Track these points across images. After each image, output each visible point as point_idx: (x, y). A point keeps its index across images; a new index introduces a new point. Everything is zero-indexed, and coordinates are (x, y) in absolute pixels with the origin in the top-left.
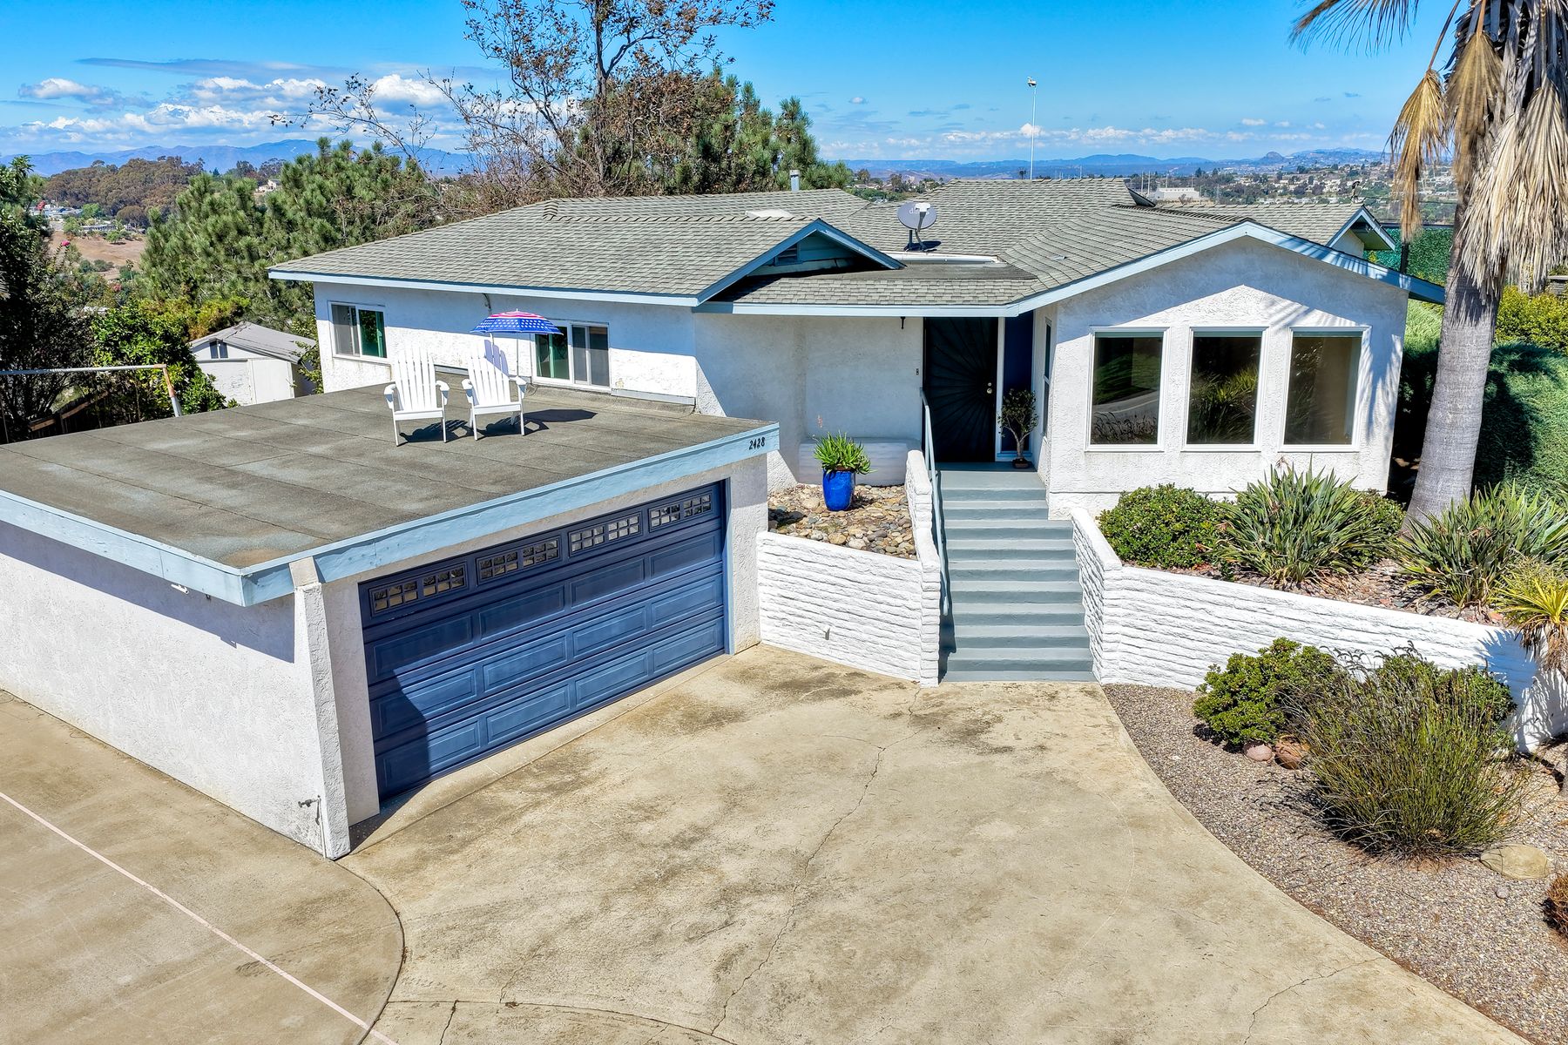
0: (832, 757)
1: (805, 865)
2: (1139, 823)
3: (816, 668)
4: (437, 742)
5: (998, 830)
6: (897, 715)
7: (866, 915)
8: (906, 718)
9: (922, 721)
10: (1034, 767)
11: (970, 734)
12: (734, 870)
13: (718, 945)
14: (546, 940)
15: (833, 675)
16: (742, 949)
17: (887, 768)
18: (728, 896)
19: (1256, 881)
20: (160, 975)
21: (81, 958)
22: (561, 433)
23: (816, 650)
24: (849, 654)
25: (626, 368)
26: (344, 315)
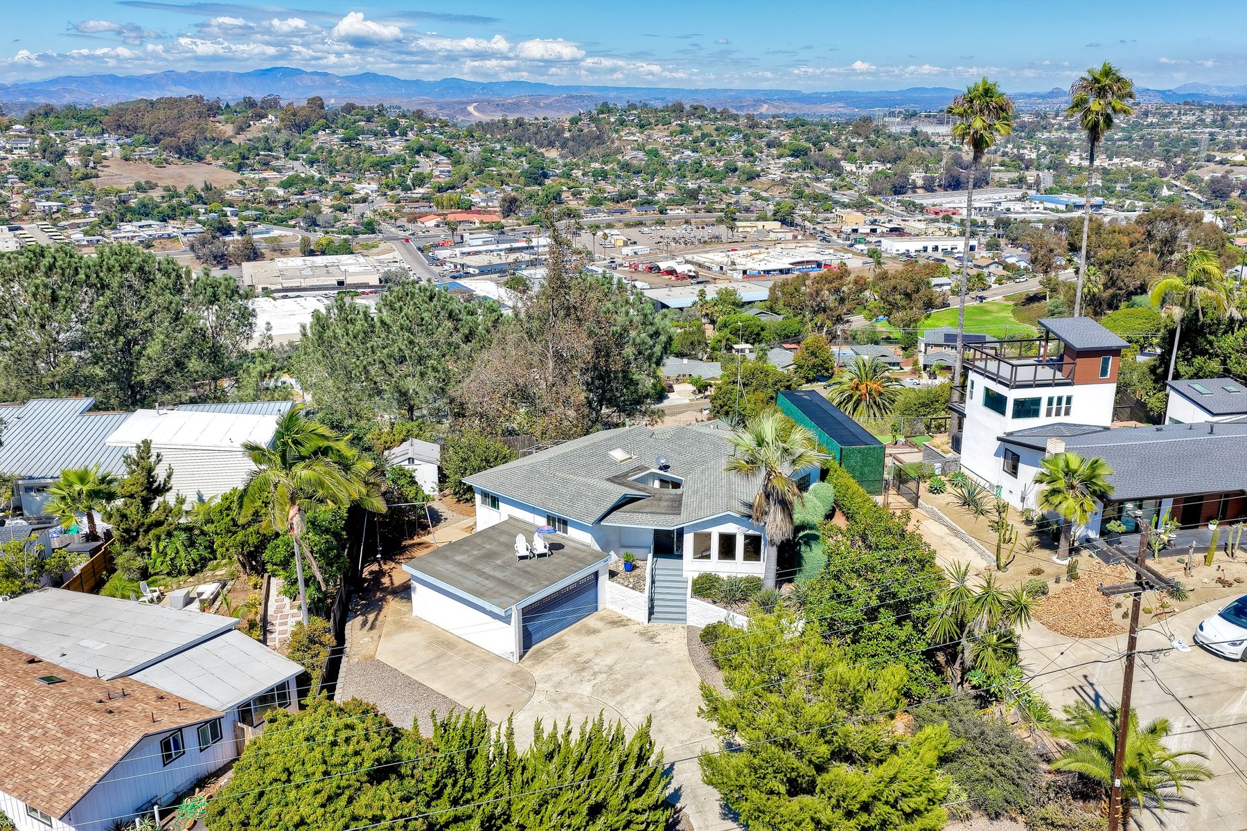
0: (619, 644)
1: (611, 668)
2: (679, 661)
3: (619, 618)
4: (534, 638)
5: (650, 662)
7: (621, 678)
8: (638, 633)
9: (642, 634)
10: (662, 647)
11: (652, 638)
12: (596, 669)
13: (593, 682)
14: (561, 681)
15: (623, 620)
16: (597, 684)
17: (631, 647)
18: (595, 674)
20: (493, 685)
21: (476, 681)
22: (558, 556)
23: (620, 612)
24: (626, 614)
25: (573, 532)
26: (485, 495)
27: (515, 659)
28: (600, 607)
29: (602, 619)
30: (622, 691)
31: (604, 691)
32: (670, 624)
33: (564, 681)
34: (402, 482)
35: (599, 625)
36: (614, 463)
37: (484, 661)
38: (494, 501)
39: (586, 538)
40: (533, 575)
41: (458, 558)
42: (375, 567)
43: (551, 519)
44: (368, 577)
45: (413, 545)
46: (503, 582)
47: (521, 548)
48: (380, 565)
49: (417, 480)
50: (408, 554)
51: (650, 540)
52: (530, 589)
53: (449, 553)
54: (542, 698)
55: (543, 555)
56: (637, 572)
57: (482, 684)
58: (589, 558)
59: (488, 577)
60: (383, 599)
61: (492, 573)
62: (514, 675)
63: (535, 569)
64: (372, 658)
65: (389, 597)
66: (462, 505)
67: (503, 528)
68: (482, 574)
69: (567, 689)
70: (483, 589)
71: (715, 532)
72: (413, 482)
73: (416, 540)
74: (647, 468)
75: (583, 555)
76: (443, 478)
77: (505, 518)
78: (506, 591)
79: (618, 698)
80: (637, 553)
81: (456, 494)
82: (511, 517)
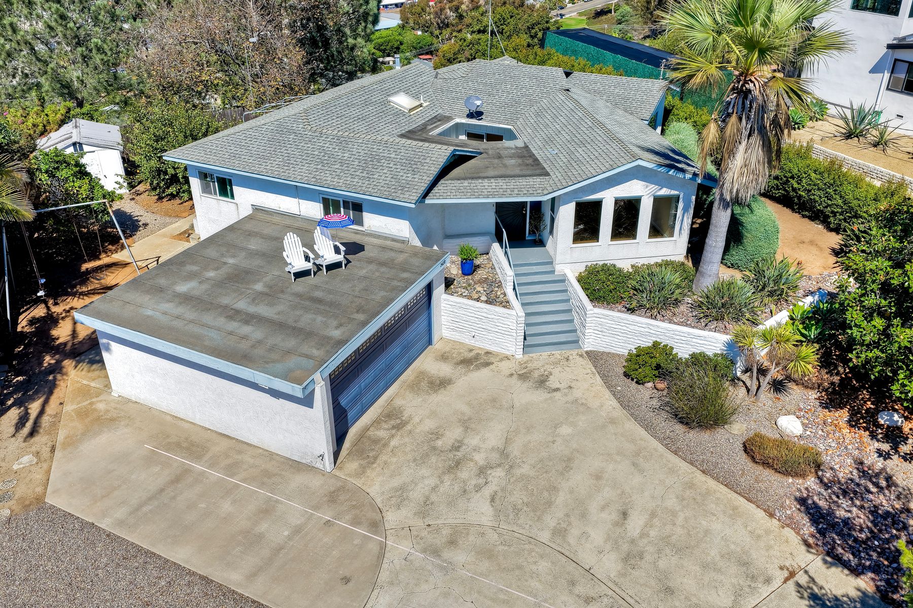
0: (494, 400)
1: (503, 453)
2: (613, 421)
3: (471, 350)
4: (350, 415)
5: (565, 430)
6: (512, 375)
7: (532, 473)
8: (515, 376)
9: (523, 377)
10: (570, 398)
11: (542, 382)
12: (479, 459)
13: (487, 492)
14: (428, 498)
15: (478, 354)
16: (496, 492)
17: (517, 404)
18: (482, 471)
19: (655, 443)
20: (297, 530)
21: (263, 527)
22: (359, 266)
23: (468, 341)
24: (483, 344)
25: (372, 222)
26: (204, 176)
27: (328, 464)
28: (435, 337)
29: (444, 357)
30: (549, 504)
31: (517, 510)
32: (557, 353)
33: (434, 498)
34: (64, 173)
35: (444, 370)
36: (399, 113)
37: (267, 474)
38: (225, 186)
39: (401, 228)
40: (331, 304)
41: (182, 288)
42: (39, 311)
43: (330, 204)
44: (27, 330)
45: (99, 269)
46: (280, 326)
47: (295, 259)
48: (48, 308)
49: (88, 169)
50: (94, 284)
51: (489, 221)
52: (336, 334)
53: (162, 282)
54: (404, 547)
55: (336, 266)
56: (481, 274)
57: (277, 533)
58: (416, 261)
59: (249, 319)
60: (56, 369)
61: (252, 309)
62: (332, 498)
63: (330, 292)
64: (40, 500)
65: (68, 364)
66: (166, 204)
67: (248, 226)
68: (234, 314)
69: (448, 518)
70: (244, 346)
71: (608, 199)
72: (82, 173)
73: (105, 260)
74: (449, 119)
75: (401, 258)
76: (131, 168)
77: (246, 211)
78: (291, 343)
79: (551, 521)
80: (476, 243)
81: (154, 189)
82: (257, 209)
